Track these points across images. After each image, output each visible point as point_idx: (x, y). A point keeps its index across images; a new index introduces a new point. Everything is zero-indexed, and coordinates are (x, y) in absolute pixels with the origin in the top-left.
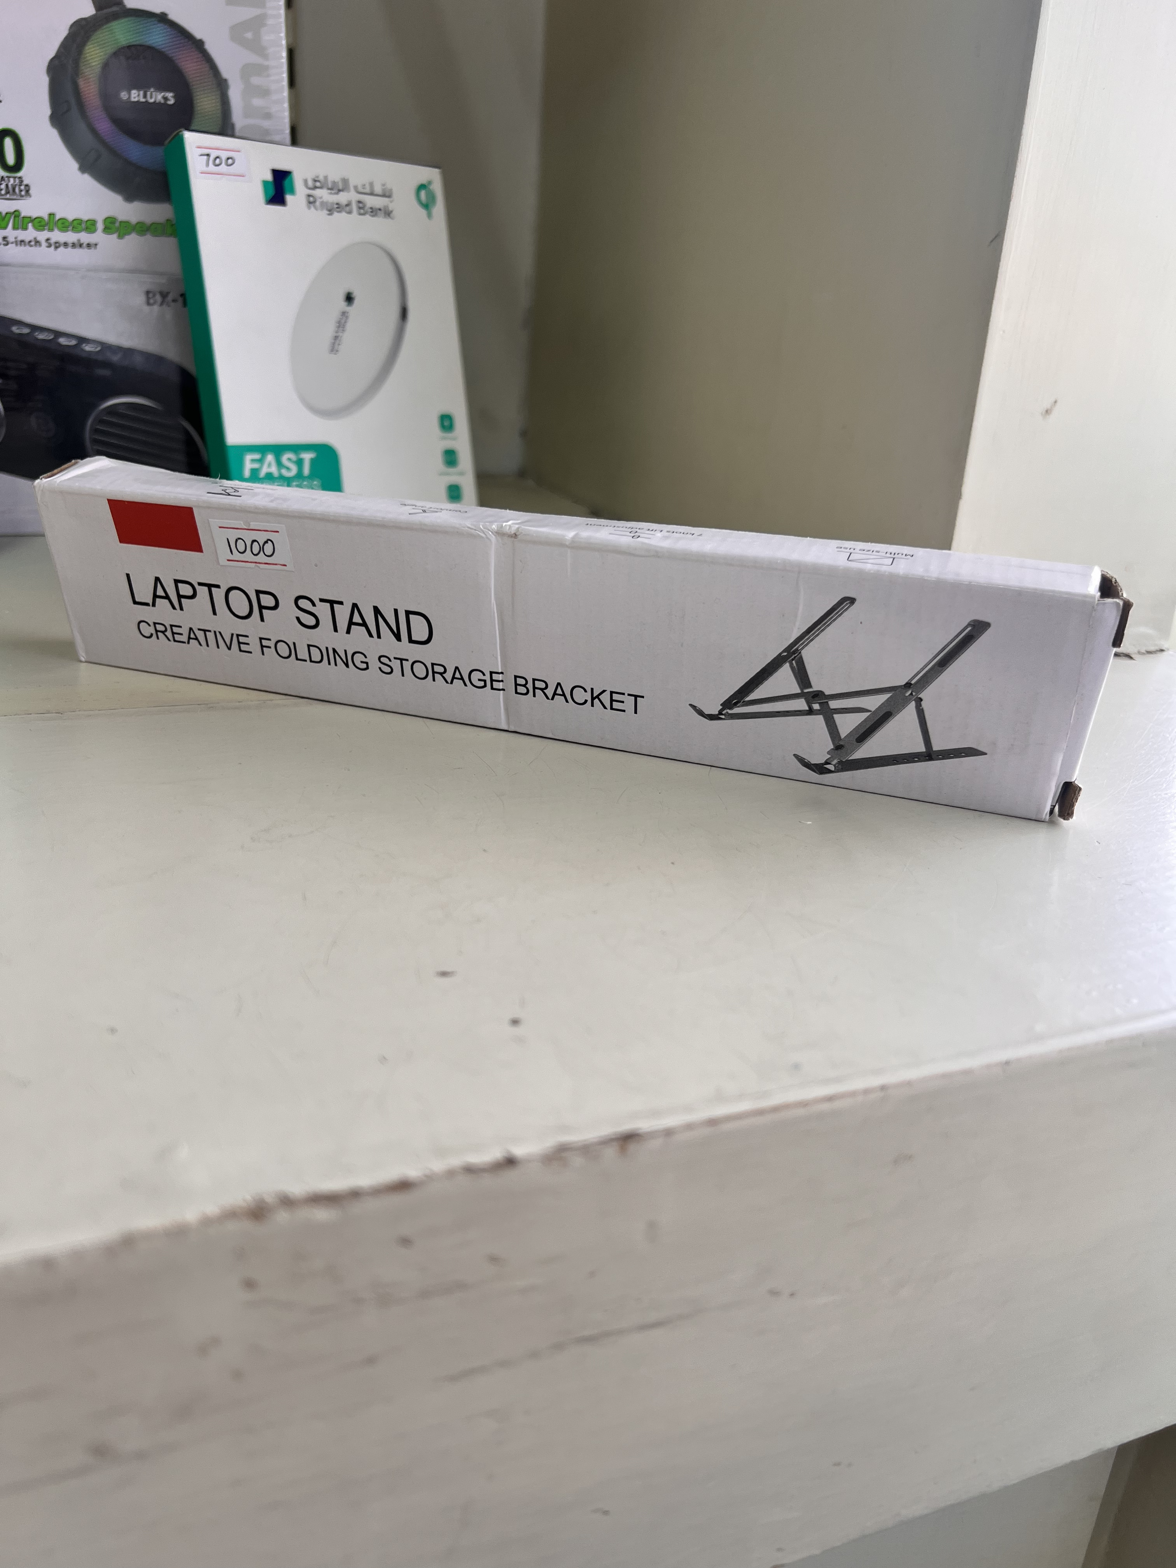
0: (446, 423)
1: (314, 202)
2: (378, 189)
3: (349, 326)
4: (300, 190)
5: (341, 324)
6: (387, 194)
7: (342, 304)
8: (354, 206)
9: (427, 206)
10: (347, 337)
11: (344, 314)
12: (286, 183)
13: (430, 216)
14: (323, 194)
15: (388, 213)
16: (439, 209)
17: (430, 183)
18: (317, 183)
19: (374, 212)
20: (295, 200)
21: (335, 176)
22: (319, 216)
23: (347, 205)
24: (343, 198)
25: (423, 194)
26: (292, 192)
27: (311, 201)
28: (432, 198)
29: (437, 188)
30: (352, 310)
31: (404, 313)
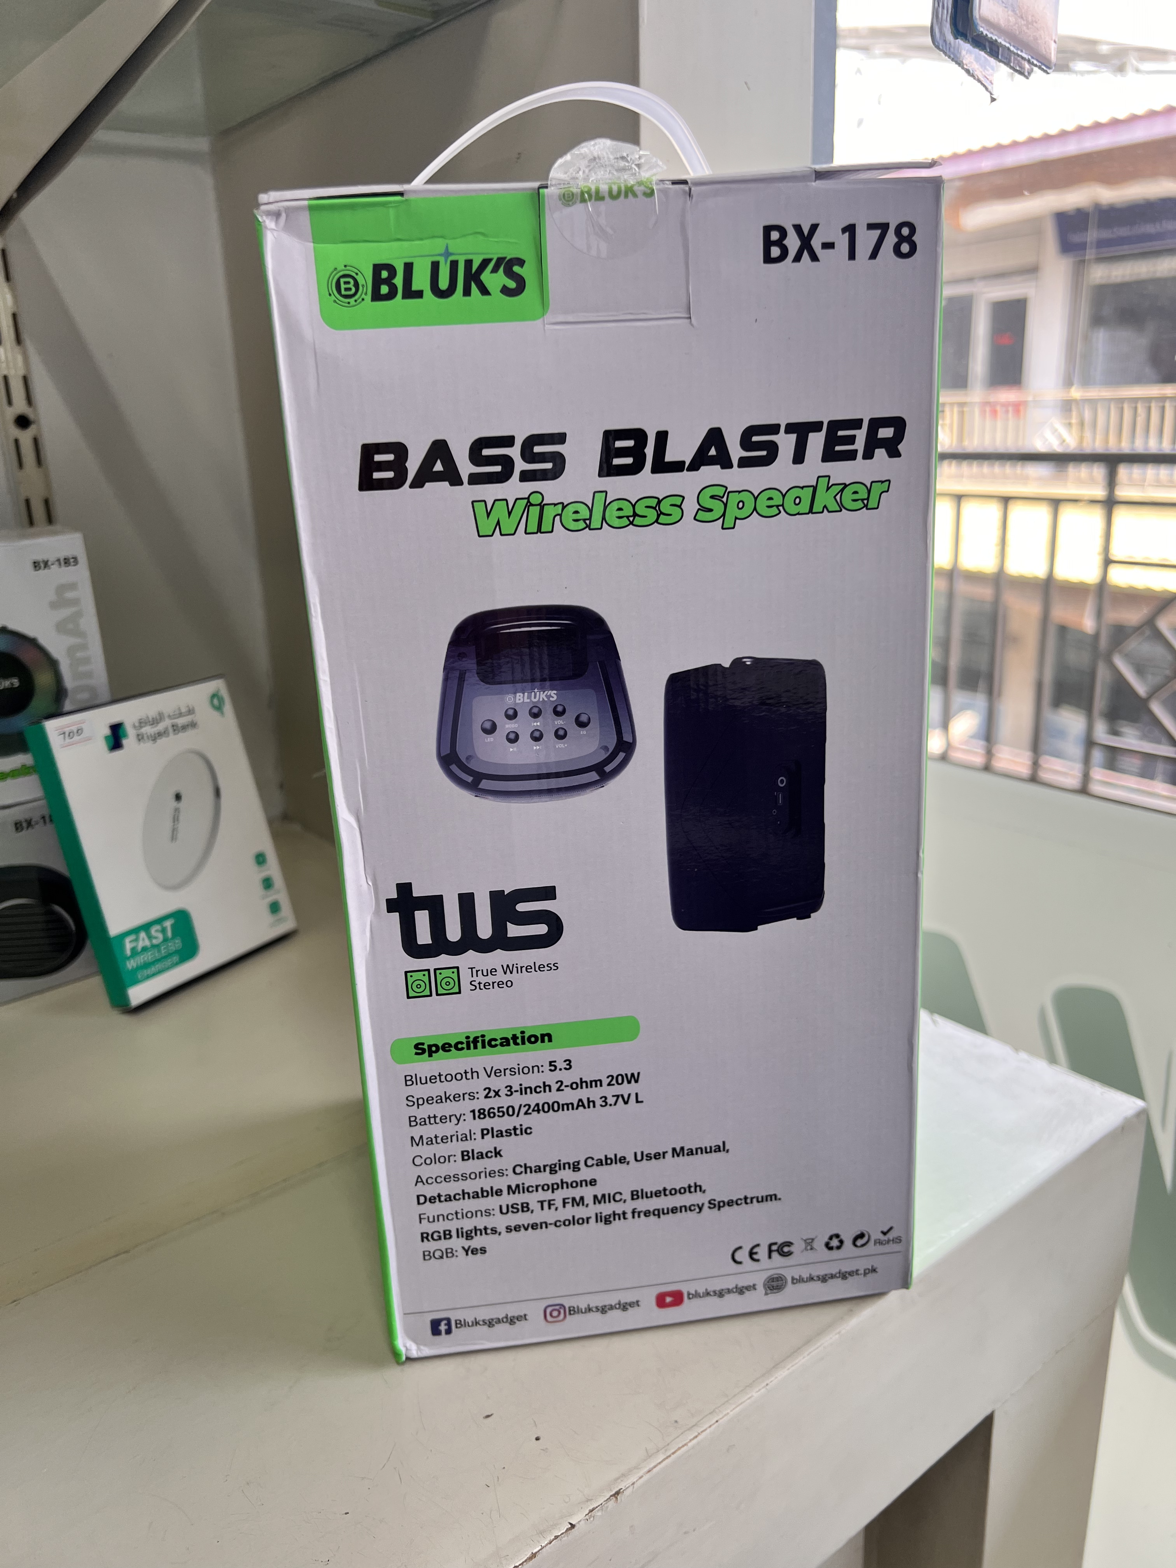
0: (260, 859)
1: (143, 738)
2: (184, 710)
3: (181, 818)
4: (131, 731)
5: (176, 819)
6: (191, 711)
7: (173, 804)
8: (171, 730)
9: (219, 708)
10: (182, 826)
11: (177, 810)
12: (121, 731)
13: (222, 713)
14: (148, 730)
15: (193, 725)
16: (228, 707)
17: (218, 691)
18: (142, 723)
19: (184, 728)
20: (128, 742)
21: (152, 713)
22: (148, 745)
23: (165, 732)
24: (161, 727)
25: (216, 701)
26: (126, 736)
27: (140, 738)
28: (221, 700)
29: (224, 693)
30: (182, 805)
31: (217, 792)
